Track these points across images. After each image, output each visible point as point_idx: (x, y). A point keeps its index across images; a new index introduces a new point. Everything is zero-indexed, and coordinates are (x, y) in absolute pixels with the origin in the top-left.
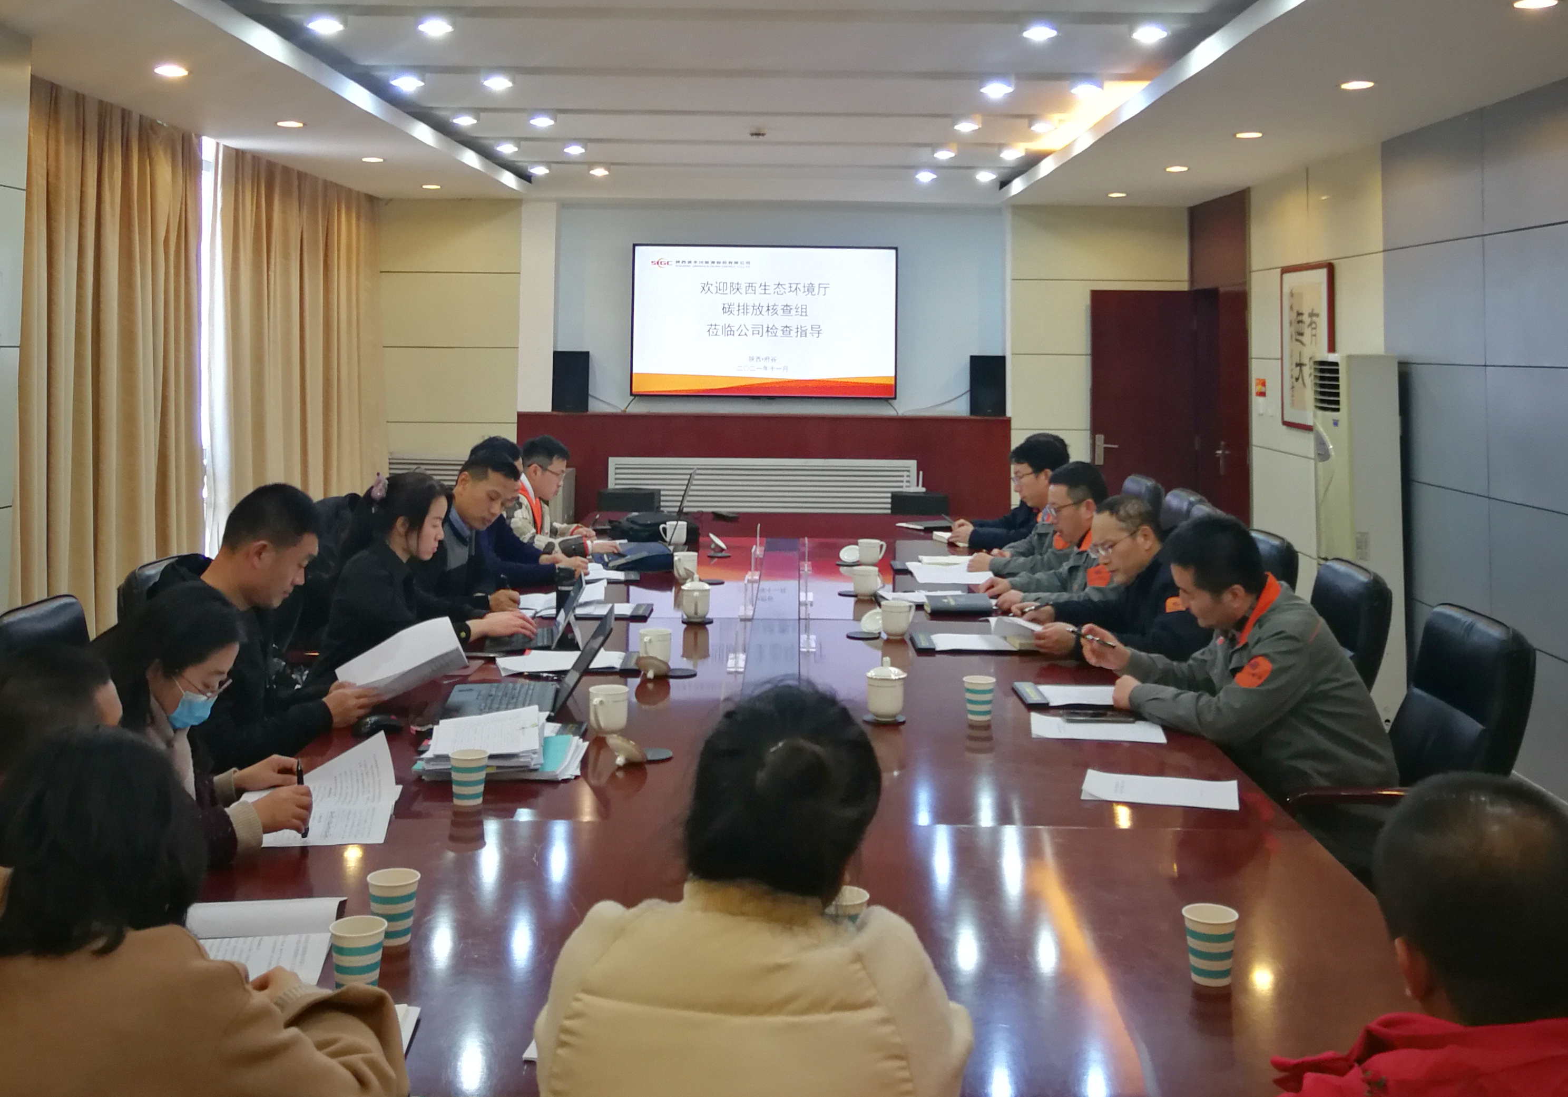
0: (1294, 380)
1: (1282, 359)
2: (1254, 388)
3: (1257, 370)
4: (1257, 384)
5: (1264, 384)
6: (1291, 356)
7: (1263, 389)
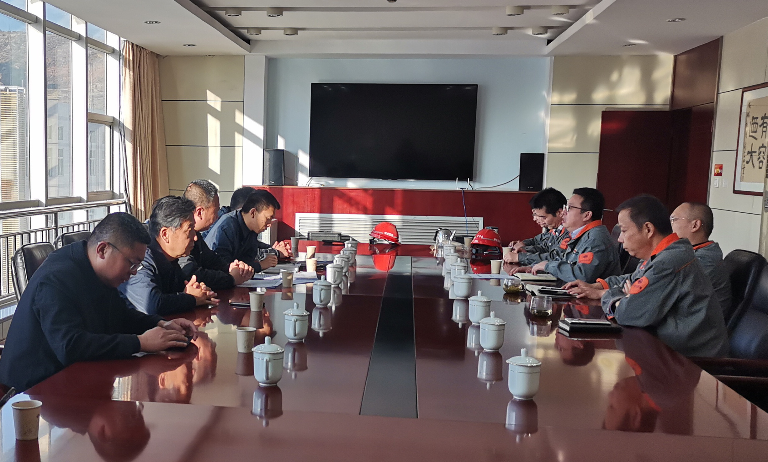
0: (745, 163)
1: (737, 150)
2: (713, 171)
3: (716, 159)
4: (715, 168)
5: (721, 167)
6: (744, 147)
7: (720, 171)
